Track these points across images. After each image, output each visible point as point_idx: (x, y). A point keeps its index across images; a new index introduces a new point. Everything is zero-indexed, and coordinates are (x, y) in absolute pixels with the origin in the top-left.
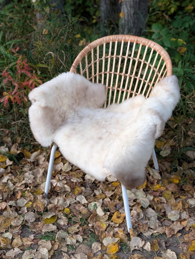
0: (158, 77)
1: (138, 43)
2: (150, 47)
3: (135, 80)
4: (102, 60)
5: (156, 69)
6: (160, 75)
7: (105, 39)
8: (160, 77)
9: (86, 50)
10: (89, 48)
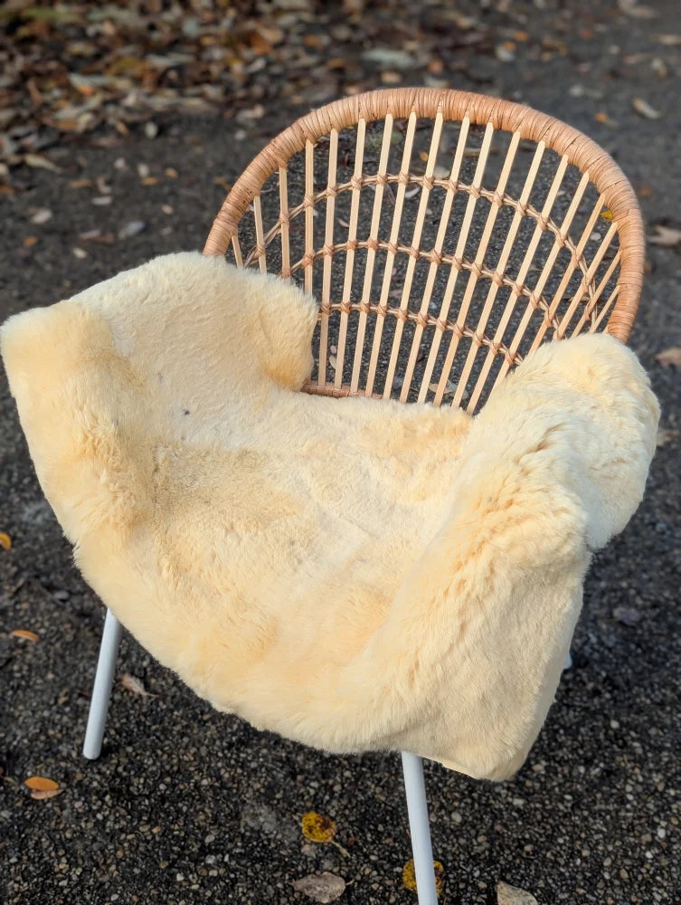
0: (583, 280)
1: (504, 127)
2: (556, 148)
3: (483, 284)
4: (351, 192)
5: (576, 244)
6: (589, 273)
7: (363, 104)
8: (591, 283)
9: (285, 148)
10: (293, 138)
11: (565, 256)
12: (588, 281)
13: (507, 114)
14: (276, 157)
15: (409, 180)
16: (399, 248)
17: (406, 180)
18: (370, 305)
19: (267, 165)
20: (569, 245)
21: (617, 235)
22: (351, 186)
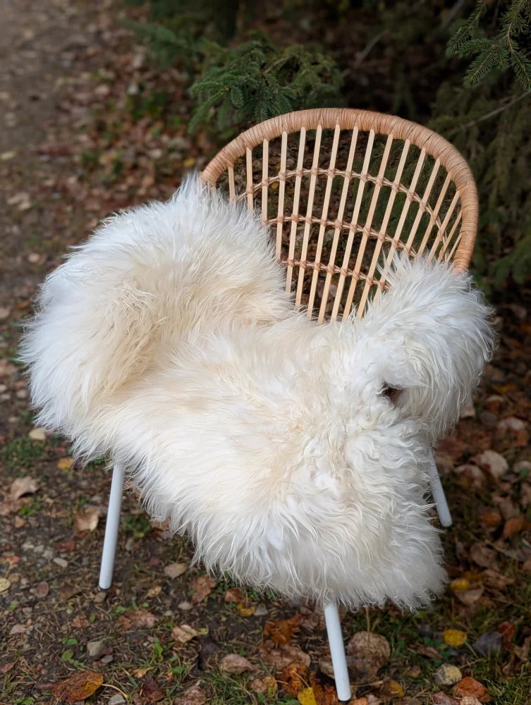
0: (439, 233)
1: (382, 132)
2: (417, 144)
3: (372, 241)
4: (279, 183)
5: (433, 209)
6: (442, 228)
7: (285, 121)
8: (444, 235)
9: (231, 152)
10: (238, 147)
12: (442, 233)
13: (384, 121)
14: (225, 159)
15: (318, 173)
16: (313, 220)
17: (316, 172)
18: (294, 261)
19: (219, 165)
20: (429, 210)
21: (459, 199)
22: (279, 178)
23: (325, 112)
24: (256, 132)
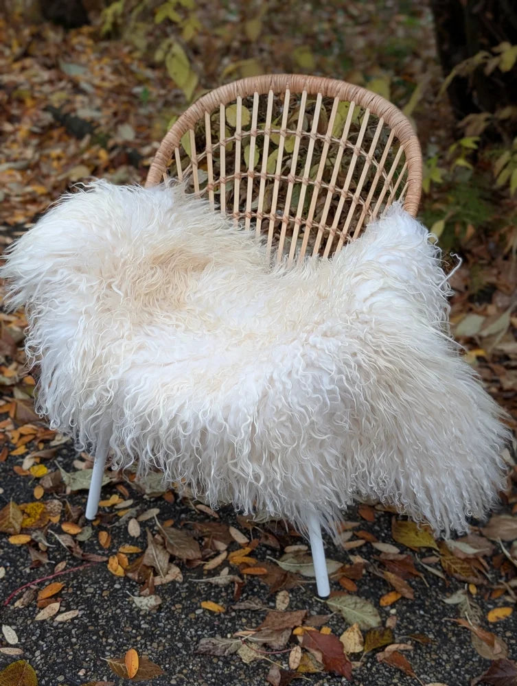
0: (385, 182)
1: (329, 95)
2: (362, 104)
3: (323, 192)
4: (235, 143)
6: (389, 178)
7: (239, 86)
9: (191, 116)
10: (198, 110)
11: (373, 169)
12: (389, 183)
13: (330, 85)
14: (187, 122)
15: (271, 132)
16: (268, 175)
17: (269, 132)
18: (251, 213)
19: (181, 127)
20: (375, 163)
21: (404, 153)
22: (235, 139)
23: (275, 78)
24: (213, 96)
